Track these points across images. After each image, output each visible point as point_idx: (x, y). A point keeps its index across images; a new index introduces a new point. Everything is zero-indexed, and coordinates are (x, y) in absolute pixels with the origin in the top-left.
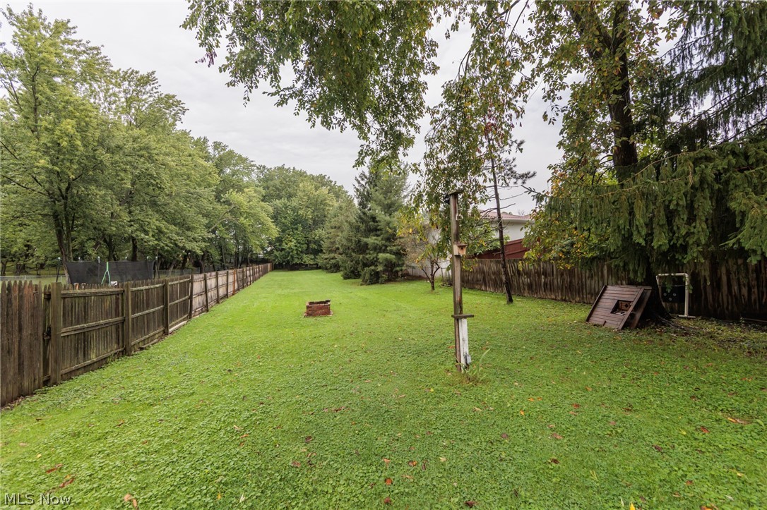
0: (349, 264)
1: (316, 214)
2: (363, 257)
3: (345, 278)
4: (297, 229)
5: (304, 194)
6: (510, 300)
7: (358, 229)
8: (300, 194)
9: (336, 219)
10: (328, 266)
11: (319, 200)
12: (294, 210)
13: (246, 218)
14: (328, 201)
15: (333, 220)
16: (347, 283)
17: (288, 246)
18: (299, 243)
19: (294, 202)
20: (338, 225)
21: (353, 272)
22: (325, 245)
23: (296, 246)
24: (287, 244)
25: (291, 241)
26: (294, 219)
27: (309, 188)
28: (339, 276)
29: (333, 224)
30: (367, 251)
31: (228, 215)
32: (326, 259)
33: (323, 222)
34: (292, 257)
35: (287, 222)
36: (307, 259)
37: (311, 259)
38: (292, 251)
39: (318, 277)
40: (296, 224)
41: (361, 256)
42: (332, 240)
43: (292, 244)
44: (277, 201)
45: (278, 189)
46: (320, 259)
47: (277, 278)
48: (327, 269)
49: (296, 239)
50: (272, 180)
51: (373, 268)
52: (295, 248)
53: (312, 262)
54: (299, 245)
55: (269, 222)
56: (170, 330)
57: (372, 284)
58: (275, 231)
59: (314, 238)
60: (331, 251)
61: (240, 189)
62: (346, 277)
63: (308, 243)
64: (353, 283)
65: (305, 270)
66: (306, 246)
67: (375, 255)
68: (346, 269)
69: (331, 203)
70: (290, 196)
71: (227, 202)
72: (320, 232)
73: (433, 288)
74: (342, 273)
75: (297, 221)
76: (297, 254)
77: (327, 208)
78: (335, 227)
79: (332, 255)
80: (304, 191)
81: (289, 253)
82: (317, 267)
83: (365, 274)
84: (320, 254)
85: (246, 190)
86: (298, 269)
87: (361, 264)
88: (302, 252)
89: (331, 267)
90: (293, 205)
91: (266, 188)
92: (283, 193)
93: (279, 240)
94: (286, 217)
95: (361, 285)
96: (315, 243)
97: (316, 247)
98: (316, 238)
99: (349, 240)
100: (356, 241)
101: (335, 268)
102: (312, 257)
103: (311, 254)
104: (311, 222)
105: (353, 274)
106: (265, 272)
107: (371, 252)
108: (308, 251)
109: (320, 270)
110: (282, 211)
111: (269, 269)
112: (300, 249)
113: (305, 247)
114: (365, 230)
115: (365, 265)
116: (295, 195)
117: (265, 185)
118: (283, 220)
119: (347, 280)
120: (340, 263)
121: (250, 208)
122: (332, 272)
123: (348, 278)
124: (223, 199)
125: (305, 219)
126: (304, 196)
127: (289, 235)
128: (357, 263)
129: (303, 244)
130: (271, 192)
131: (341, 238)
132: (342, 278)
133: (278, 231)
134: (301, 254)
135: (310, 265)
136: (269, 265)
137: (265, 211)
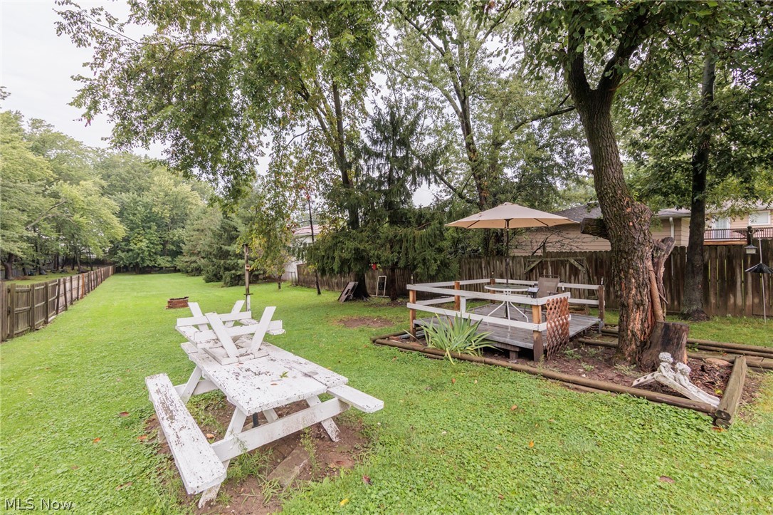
0: (211, 268)
1: (175, 212)
2: (225, 263)
3: (207, 282)
4: (150, 228)
5: (159, 188)
6: (319, 293)
7: (221, 236)
8: (153, 188)
9: (199, 222)
10: (189, 269)
11: (179, 198)
12: (146, 206)
13: (82, 216)
14: (190, 200)
15: (196, 222)
16: (209, 286)
17: (138, 246)
18: (152, 244)
19: (147, 198)
20: (201, 228)
21: (215, 275)
22: (185, 248)
23: (148, 247)
24: (136, 244)
25: (141, 241)
26: (146, 216)
27: (167, 183)
28: (200, 279)
29: (195, 227)
30: (229, 257)
31: (55, 210)
32: (187, 262)
33: (183, 220)
34: (143, 259)
35: (137, 220)
36: (163, 261)
37: (168, 261)
38: (143, 253)
39: (177, 281)
40: (149, 222)
41: (222, 262)
42: (194, 243)
43: (143, 245)
44: (123, 194)
45: (123, 179)
46: (180, 262)
47: (126, 282)
48: (187, 272)
49: (149, 239)
50: (114, 167)
51: (233, 272)
52: (146, 249)
53: (168, 265)
54: (152, 246)
55: (115, 221)
56: (49, 320)
57: (232, 286)
58: (120, 231)
59: (172, 239)
60: (193, 254)
61: (74, 181)
62: (208, 280)
63: (164, 243)
64: (214, 286)
65: (159, 273)
66: (161, 246)
67: (236, 261)
68: (208, 273)
69: (194, 202)
70: (140, 190)
71: (55, 195)
72: (178, 233)
73: (280, 287)
74: (204, 276)
75: (149, 219)
76: (150, 255)
77: (189, 207)
78: (198, 230)
79: (194, 258)
80: (160, 186)
81: (139, 254)
82: (175, 270)
83: (226, 278)
84: (179, 256)
85: (82, 182)
86: (149, 272)
87: (222, 268)
88: (155, 253)
89: (192, 271)
90: (145, 201)
91: (107, 177)
92: (131, 184)
93: (126, 240)
94: (135, 214)
95: (222, 287)
96: (173, 244)
97: (174, 249)
98: (175, 239)
99: (210, 246)
100: (217, 248)
101: (197, 271)
102: (169, 259)
103: (168, 255)
104: (168, 221)
105: (215, 278)
106: (106, 276)
107: (232, 258)
108: (163, 253)
109: (180, 274)
110: (131, 207)
111: (110, 273)
112: (153, 250)
113: (159, 248)
114: (227, 238)
115: (227, 269)
116: (148, 189)
117: (104, 172)
118: (132, 218)
119: (210, 283)
120: (202, 267)
121: (89, 204)
122: (194, 276)
123: (211, 282)
124: (48, 191)
125: (160, 217)
126: (160, 191)
127: (139, 234)
128: (219, 267)
129: (157, 245)
130: (114, 182)
131: (204, 242)
132: (204, 281)
133: (125, 230)
134: (155, 256)
135: (166, 267)
136: (111, 267)
137: (107, 207)
